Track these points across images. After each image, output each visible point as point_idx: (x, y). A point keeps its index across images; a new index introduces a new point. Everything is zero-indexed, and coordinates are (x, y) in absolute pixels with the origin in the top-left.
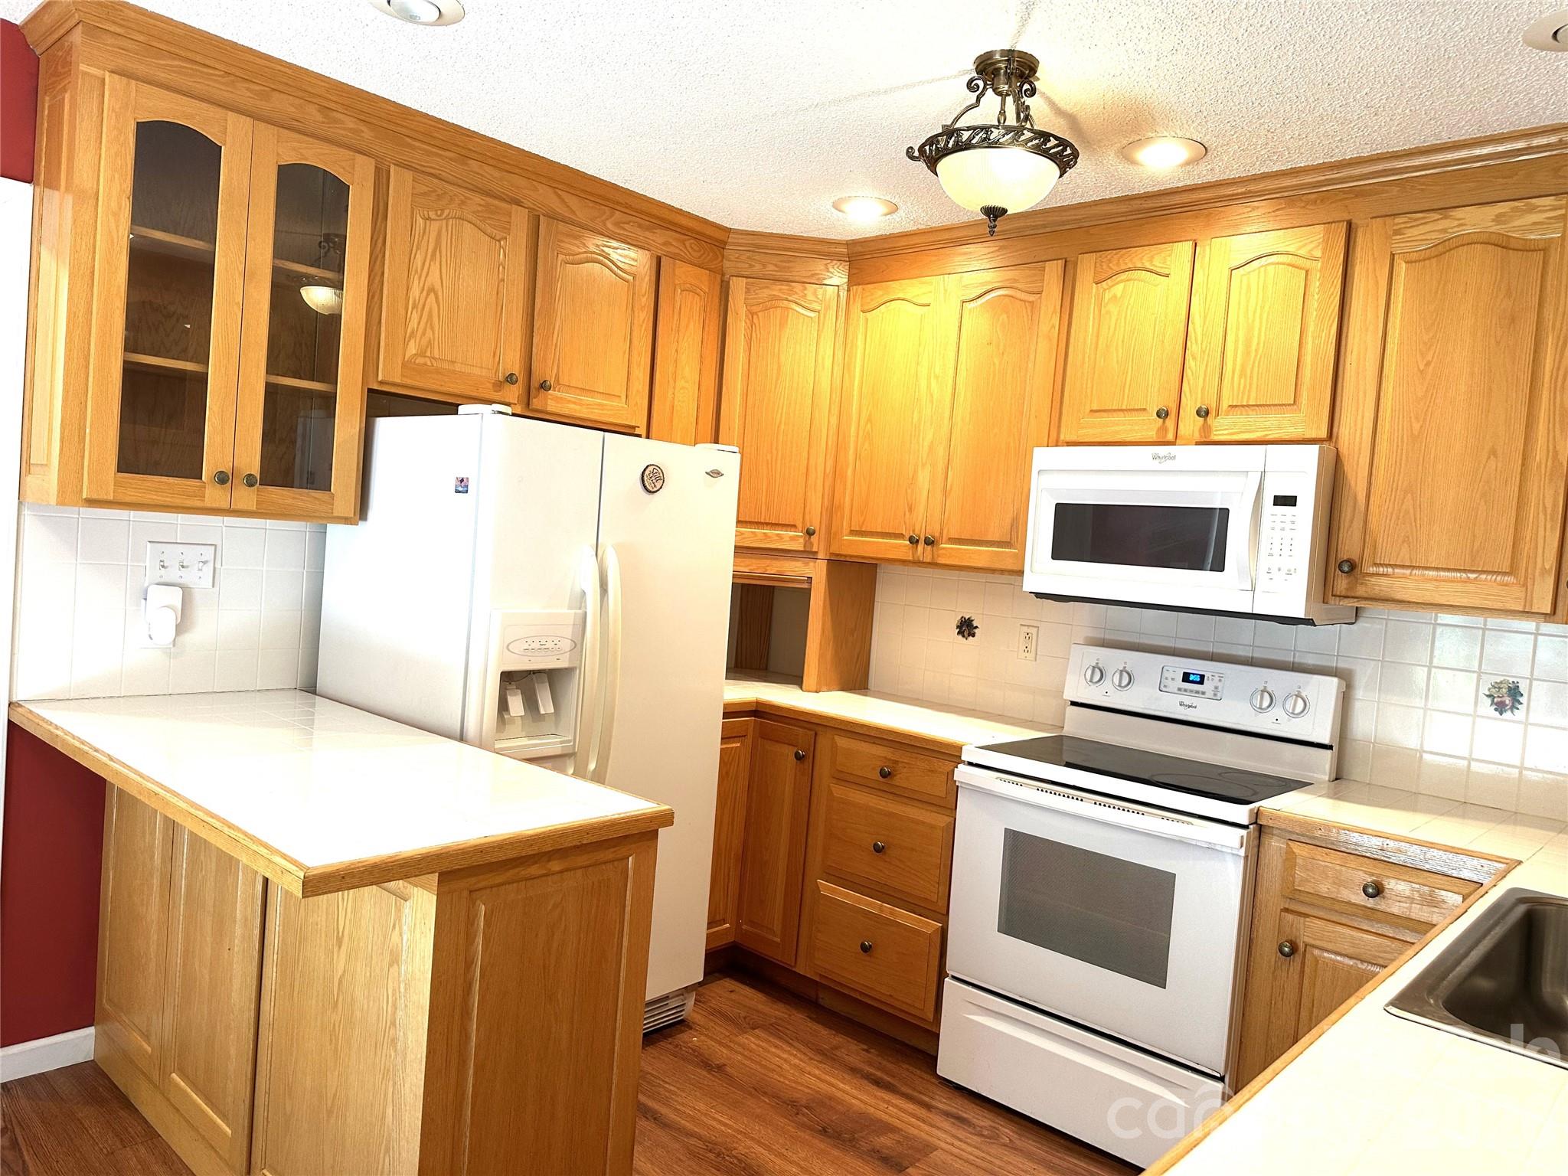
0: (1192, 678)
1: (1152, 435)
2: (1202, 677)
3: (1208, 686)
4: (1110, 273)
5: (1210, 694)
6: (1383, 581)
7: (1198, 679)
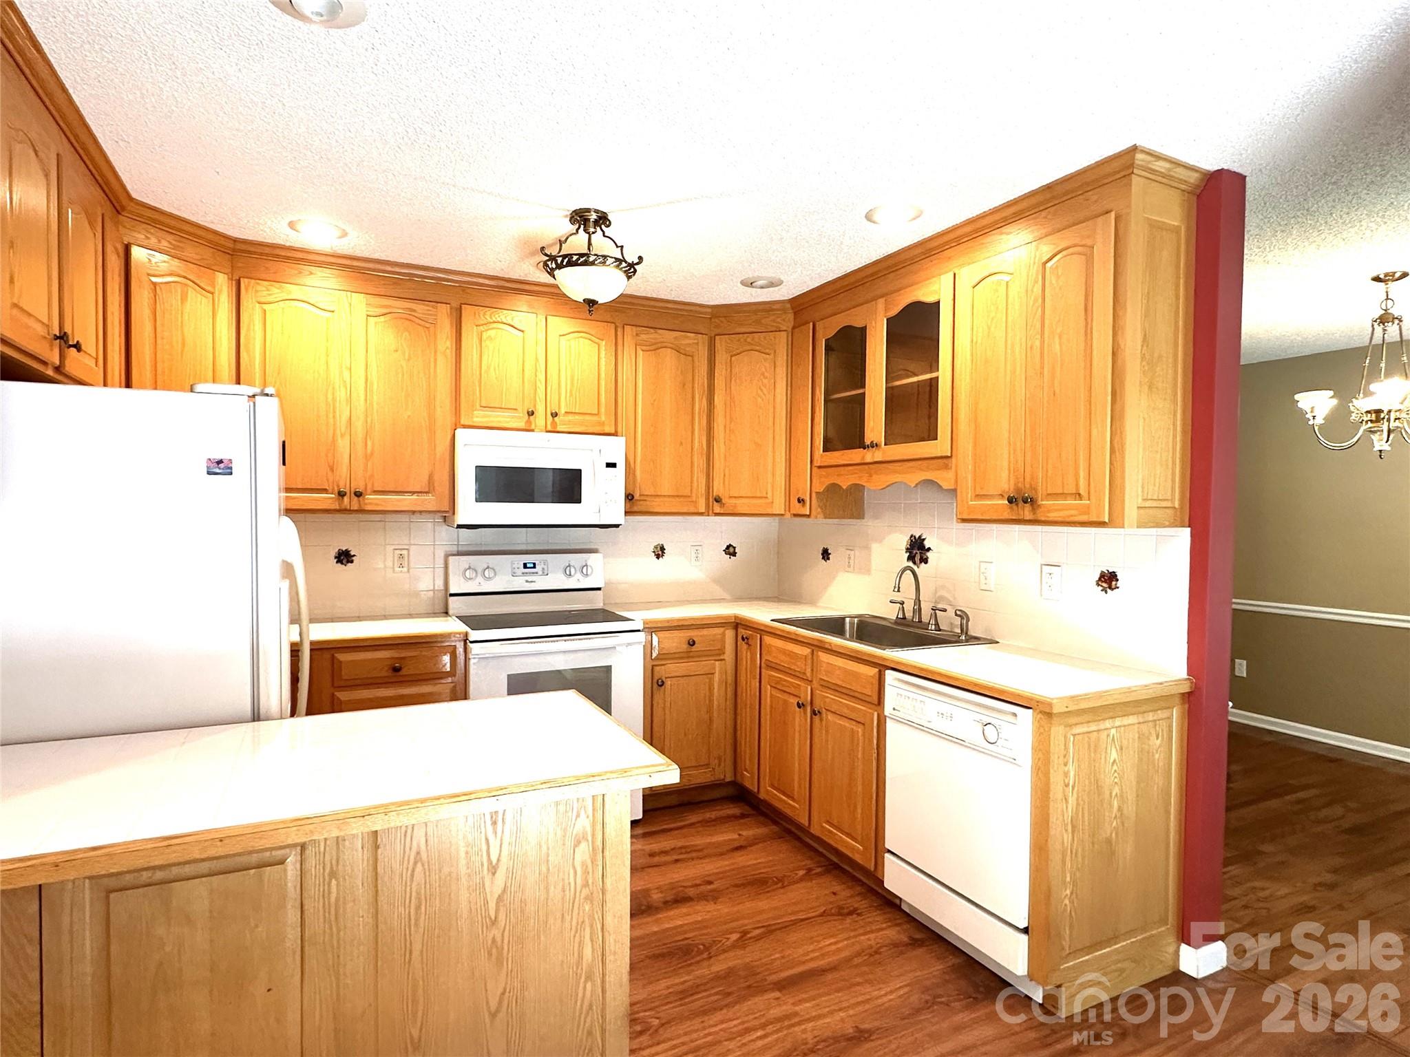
0: (528, 565)
1: (522, 425)
2: (534, 564)
3: (538, 568)
4: (485, 322)
5: (540, 573)
6: (644, 503)
7: (532, 565)
